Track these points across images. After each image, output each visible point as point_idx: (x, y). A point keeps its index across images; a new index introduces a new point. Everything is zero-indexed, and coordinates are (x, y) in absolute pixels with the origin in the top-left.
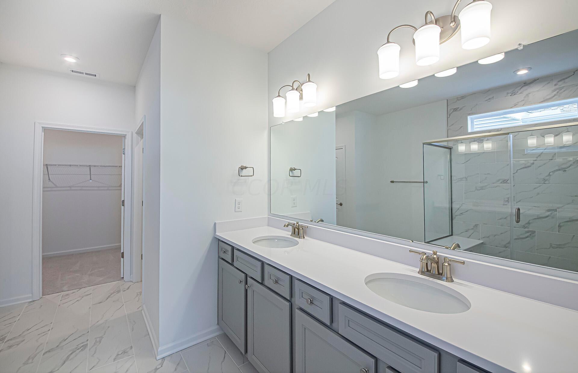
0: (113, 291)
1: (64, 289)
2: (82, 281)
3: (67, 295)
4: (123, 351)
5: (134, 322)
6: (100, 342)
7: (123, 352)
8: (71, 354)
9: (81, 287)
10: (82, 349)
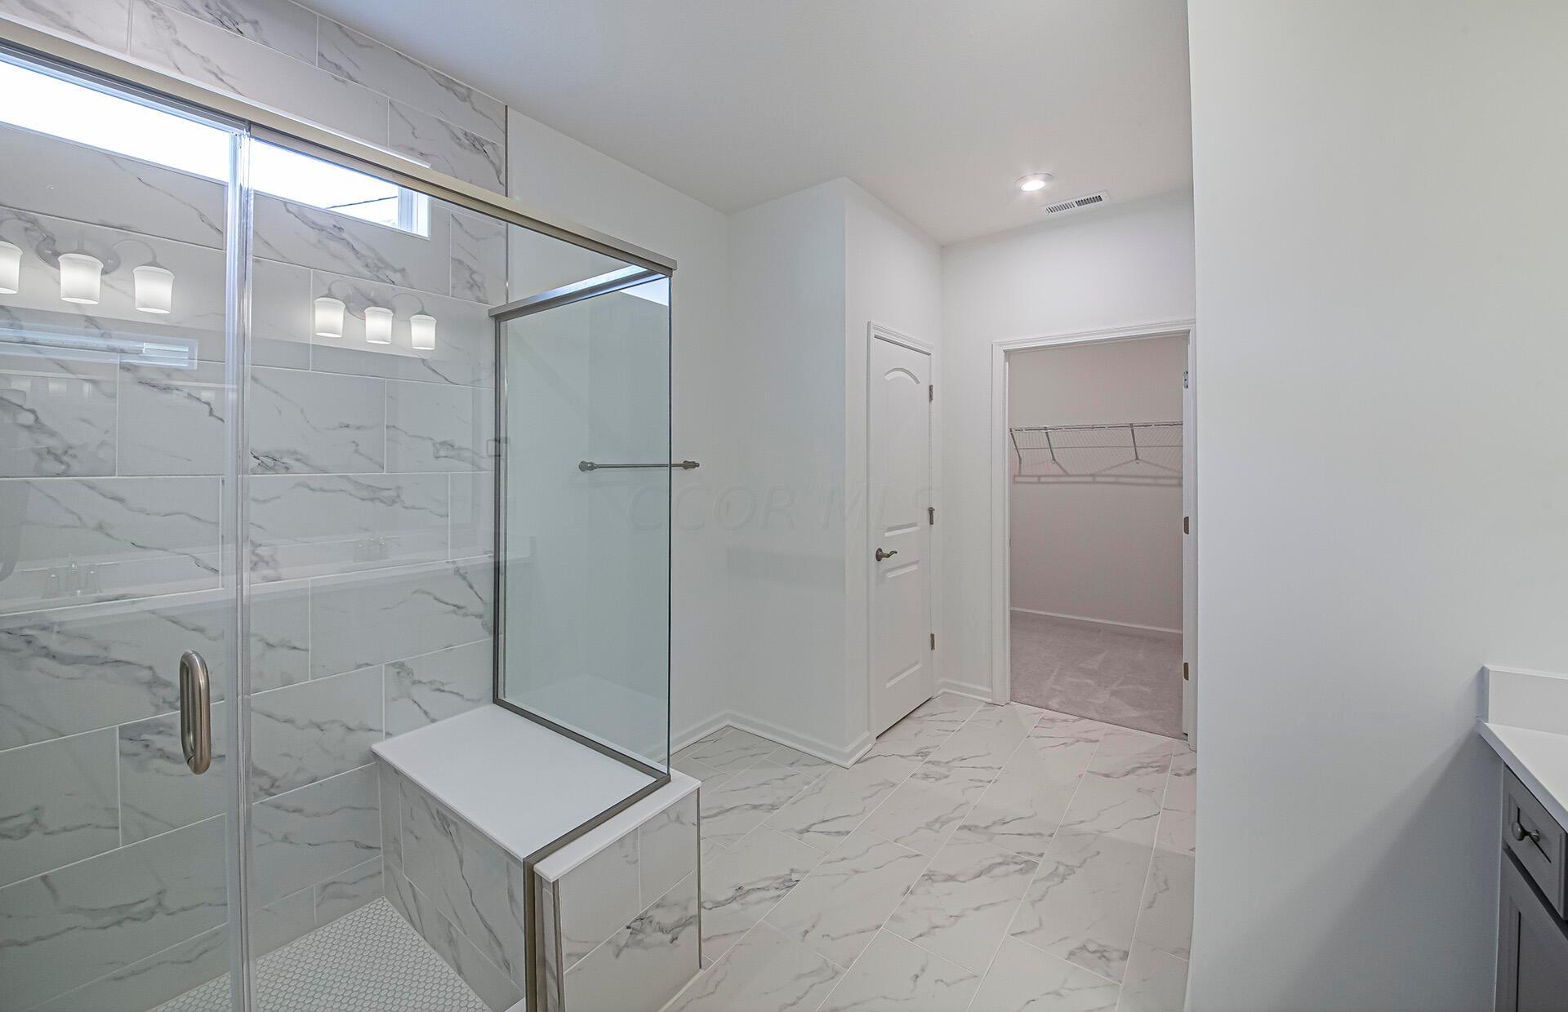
0: (1149, 760)
1: (1050, 703)
2: (1091, 700)
3: (1052, 720)
4: (1100, 949)
5: (1166, 883)
6: (1064, 878)
7: (1099, 952)
8: (1000, 864)
9: (1084, 715)
10: (1021, 869)
